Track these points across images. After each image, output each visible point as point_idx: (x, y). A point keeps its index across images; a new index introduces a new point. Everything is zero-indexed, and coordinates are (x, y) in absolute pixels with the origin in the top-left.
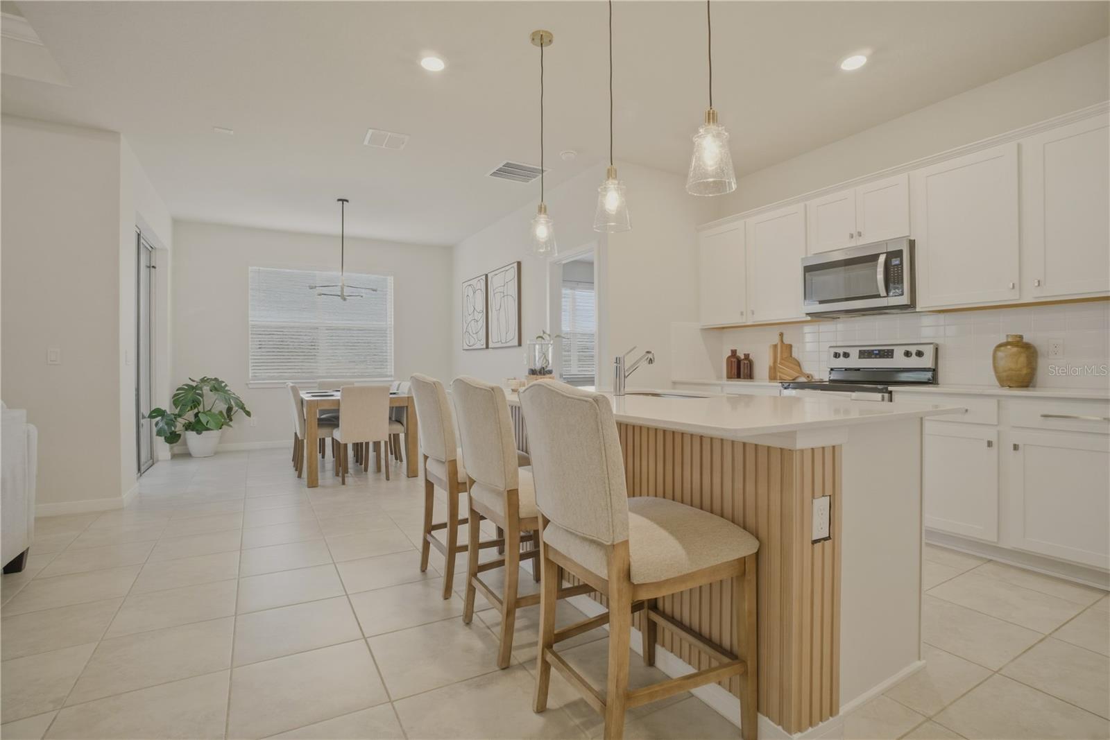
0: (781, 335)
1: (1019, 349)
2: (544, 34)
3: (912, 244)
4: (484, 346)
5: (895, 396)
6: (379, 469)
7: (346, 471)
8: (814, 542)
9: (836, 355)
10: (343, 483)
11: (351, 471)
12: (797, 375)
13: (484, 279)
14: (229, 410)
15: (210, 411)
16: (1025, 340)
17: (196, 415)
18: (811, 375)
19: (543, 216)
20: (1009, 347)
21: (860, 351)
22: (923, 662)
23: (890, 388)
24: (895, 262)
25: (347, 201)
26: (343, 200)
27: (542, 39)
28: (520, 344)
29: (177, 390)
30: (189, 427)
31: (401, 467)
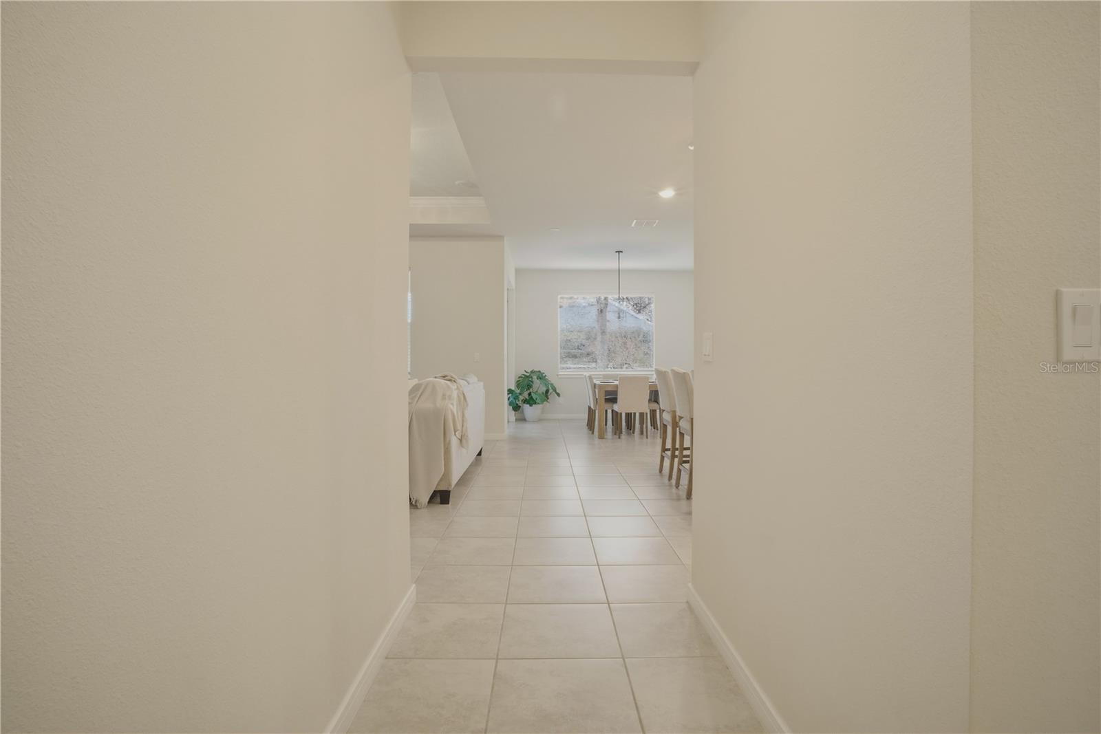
6: (642, 433)
7: (621, 432)
10: (619, 438)
11: (624, 433)
14: (547, 391)
15: (537, 391)
17: (530, 394)
25: (621, 252)
26: (619, 252)
29: (519, 378)
30: (525, 401)
31: (657, 433)
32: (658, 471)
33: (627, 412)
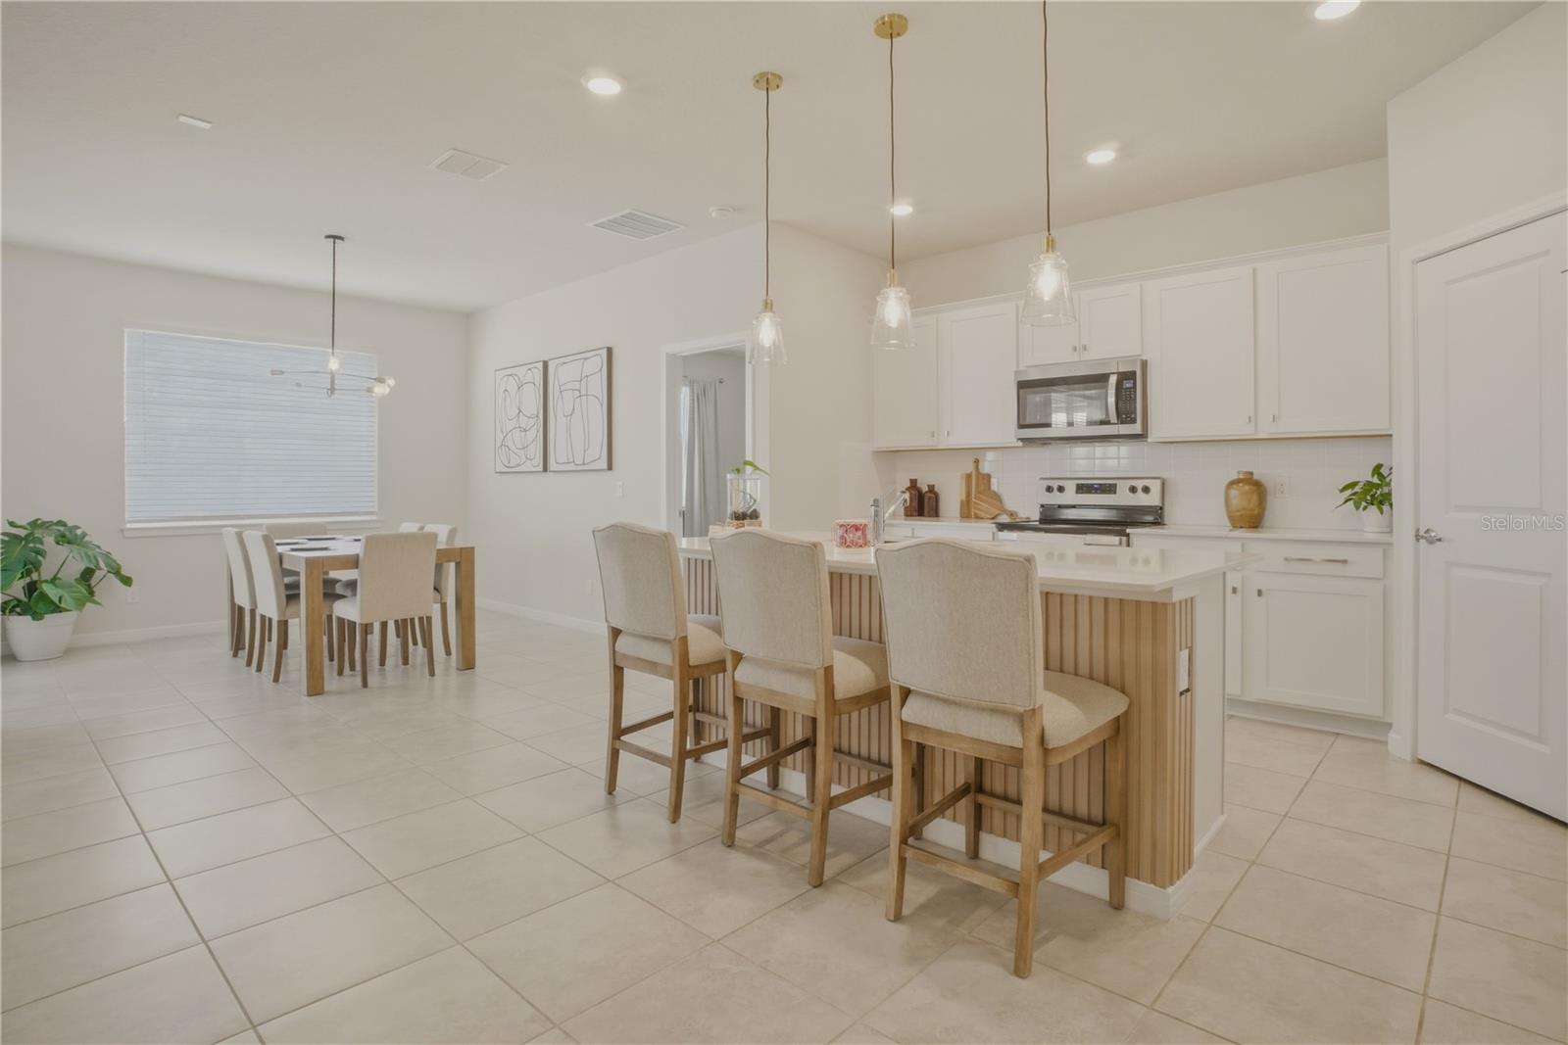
0: (977, 462)
1: (1252, 487)
2: (770, 76)
3: (1144, 364)
4: (541, 468)
5: (1134, 540)
8: (1181, 694)
9: (1049, 489)
10: (365, 684)
12: (999, 512)
13: (541, 369)
14: (87, 575)
15: (55, 578)
16: (1255, 477)
17: (31, 587)
18: (1016, 513)
19: (769, 314)
20: (1241, 485)
21: (1078, 485)
22: (1225, 816)
23: (1128, 531)
24: (1128, 384)
25: (341, 238)
26: (335, 237)
27: (768, 82)
28: (610, 467)
32: (602, 792)
33: (400, 617)
